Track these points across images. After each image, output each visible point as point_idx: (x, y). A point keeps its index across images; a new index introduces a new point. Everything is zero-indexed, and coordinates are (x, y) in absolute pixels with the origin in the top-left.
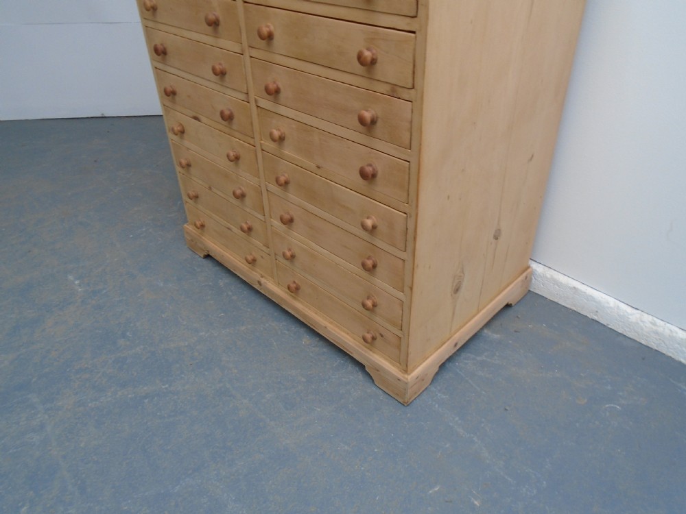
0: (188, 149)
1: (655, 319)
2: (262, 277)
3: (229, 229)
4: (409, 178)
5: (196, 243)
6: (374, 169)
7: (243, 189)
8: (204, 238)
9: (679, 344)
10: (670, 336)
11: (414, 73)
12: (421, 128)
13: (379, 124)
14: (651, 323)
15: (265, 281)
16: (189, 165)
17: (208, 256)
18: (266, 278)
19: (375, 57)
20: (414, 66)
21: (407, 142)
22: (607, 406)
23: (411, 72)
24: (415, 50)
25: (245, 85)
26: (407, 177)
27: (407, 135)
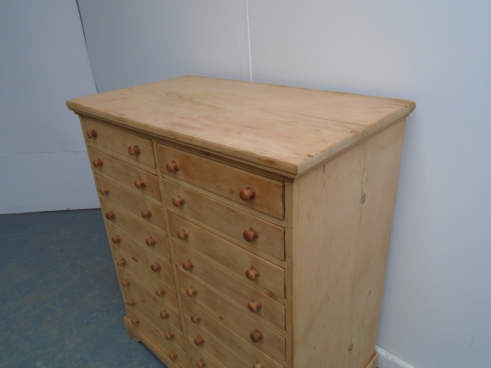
0: (128, 275)
3: (157, 331)
4: (286, 348)
5: (133, 332)
6: (260, 335)
7: (168, 312)
8: (138, 329)
11: (285, 290)
12: (292, 322)
13: (263, 309)
16: (128, 284)
17: (140, 342)
19: (257, 274)
20: (285, 286)
21: (283, 327)
23: (283, 289)
24: (285, 278)
25: (169, 255)
26: (284, 347)
27: (283, 323)
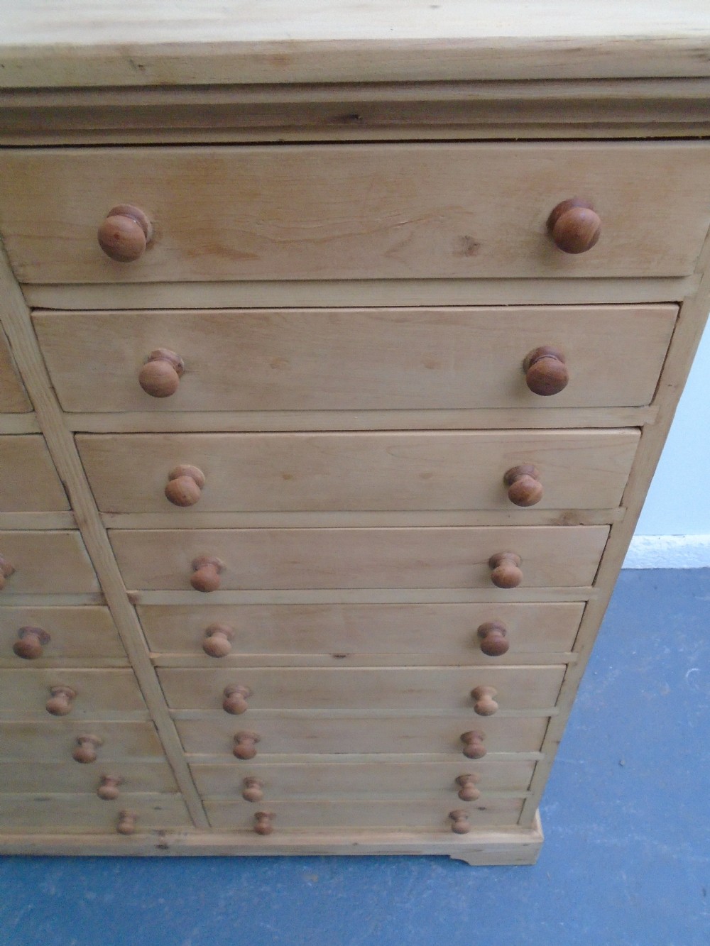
1: (647, 538)
2: (161, 833)
9: (680, 552)
10: (668, 549)
14: (644, 544)
15: (176, 837)
18: (171, 832)
22: (687, 675)
